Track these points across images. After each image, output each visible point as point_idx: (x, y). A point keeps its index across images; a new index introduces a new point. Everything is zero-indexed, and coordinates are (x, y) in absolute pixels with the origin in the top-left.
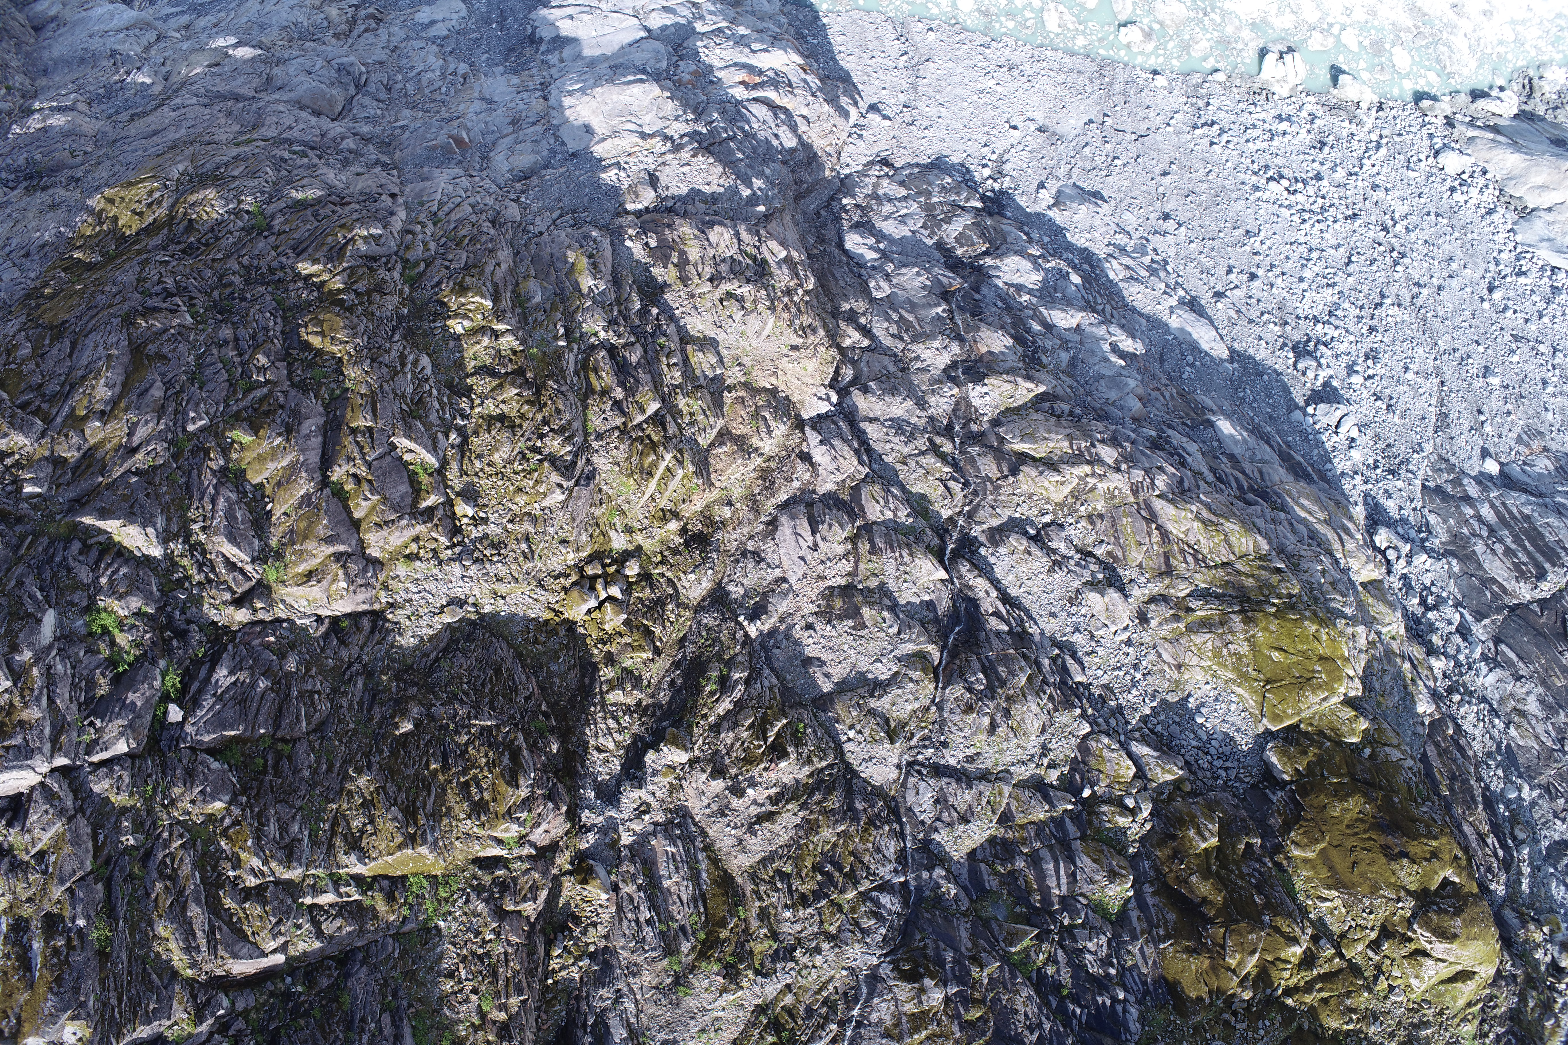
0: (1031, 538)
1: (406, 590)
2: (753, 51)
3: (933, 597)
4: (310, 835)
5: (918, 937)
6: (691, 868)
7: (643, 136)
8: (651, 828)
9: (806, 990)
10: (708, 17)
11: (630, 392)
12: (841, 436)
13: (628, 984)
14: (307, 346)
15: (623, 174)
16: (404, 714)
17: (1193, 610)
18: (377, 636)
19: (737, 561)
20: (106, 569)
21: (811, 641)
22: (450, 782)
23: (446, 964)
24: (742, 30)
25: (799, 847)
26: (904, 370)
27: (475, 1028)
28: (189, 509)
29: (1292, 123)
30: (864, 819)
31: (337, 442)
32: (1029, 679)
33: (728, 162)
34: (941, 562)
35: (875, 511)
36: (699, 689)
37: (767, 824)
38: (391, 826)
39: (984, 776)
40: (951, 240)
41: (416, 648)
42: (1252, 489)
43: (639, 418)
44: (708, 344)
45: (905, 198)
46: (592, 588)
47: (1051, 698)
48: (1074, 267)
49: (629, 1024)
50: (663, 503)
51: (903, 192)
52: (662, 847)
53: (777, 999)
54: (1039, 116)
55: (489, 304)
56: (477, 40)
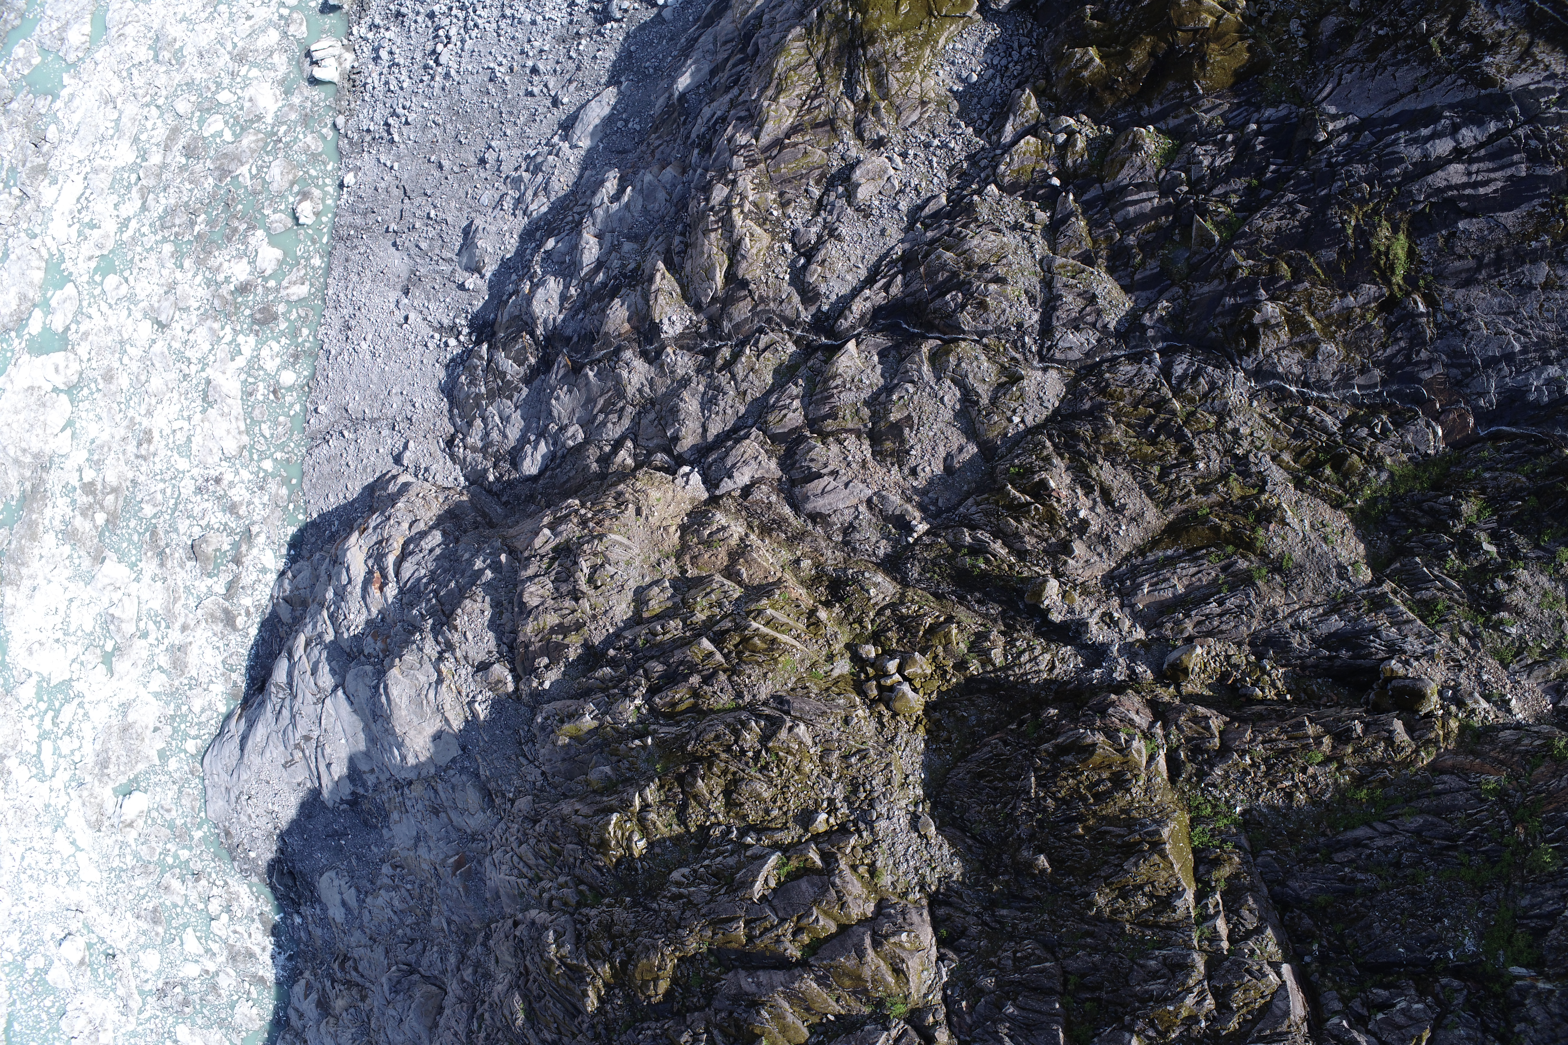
0: (809, 262)
1: (906, 874)
2: (350, 582)
3: (874, 352)
4: (1159, 949)
5: (1214, 334)
6: (1164, 566)
8: (1127, 610)
9: (1275, 441)
10: (319, 629)
11: (693, 668)
12: (723, 459)
13: (1285, 618)
14: (668, 994)
15: (479, 698)
16: (1031, 864)
17: (867, 94)
18: (954, 899)
19: (854, 549)
21: (928, 469)
22: (1095, 812)
23: (1279, 801)
24: (330, 595)
25: (1134, 460)
26: (653, 402)
27: (1341, 766)
29: (380, 47)
30: (1100, 399)
31: (761, 955)
32: (948, 249)
33: (460, 595)
34: (840, 347)
35: (794, 417)
36: (984, 574)
37: (1113, 494)
38: (1143, 868)
39: (1047, 284)
40: (522, 370)
41: (963, 859)
42: (743, 50)
43: (719, 657)
44: (640, 597)
45: (484, 419)
46: (892, 689)
47: (965, 226)
48: (539, 247)
49: (1325, 614)
50: (801, 626)
51: (478, 422)
52: (1144, 597)
53: (1287, 469)
54: (393, 296)
55: (615, 817)
56: (358, 858)
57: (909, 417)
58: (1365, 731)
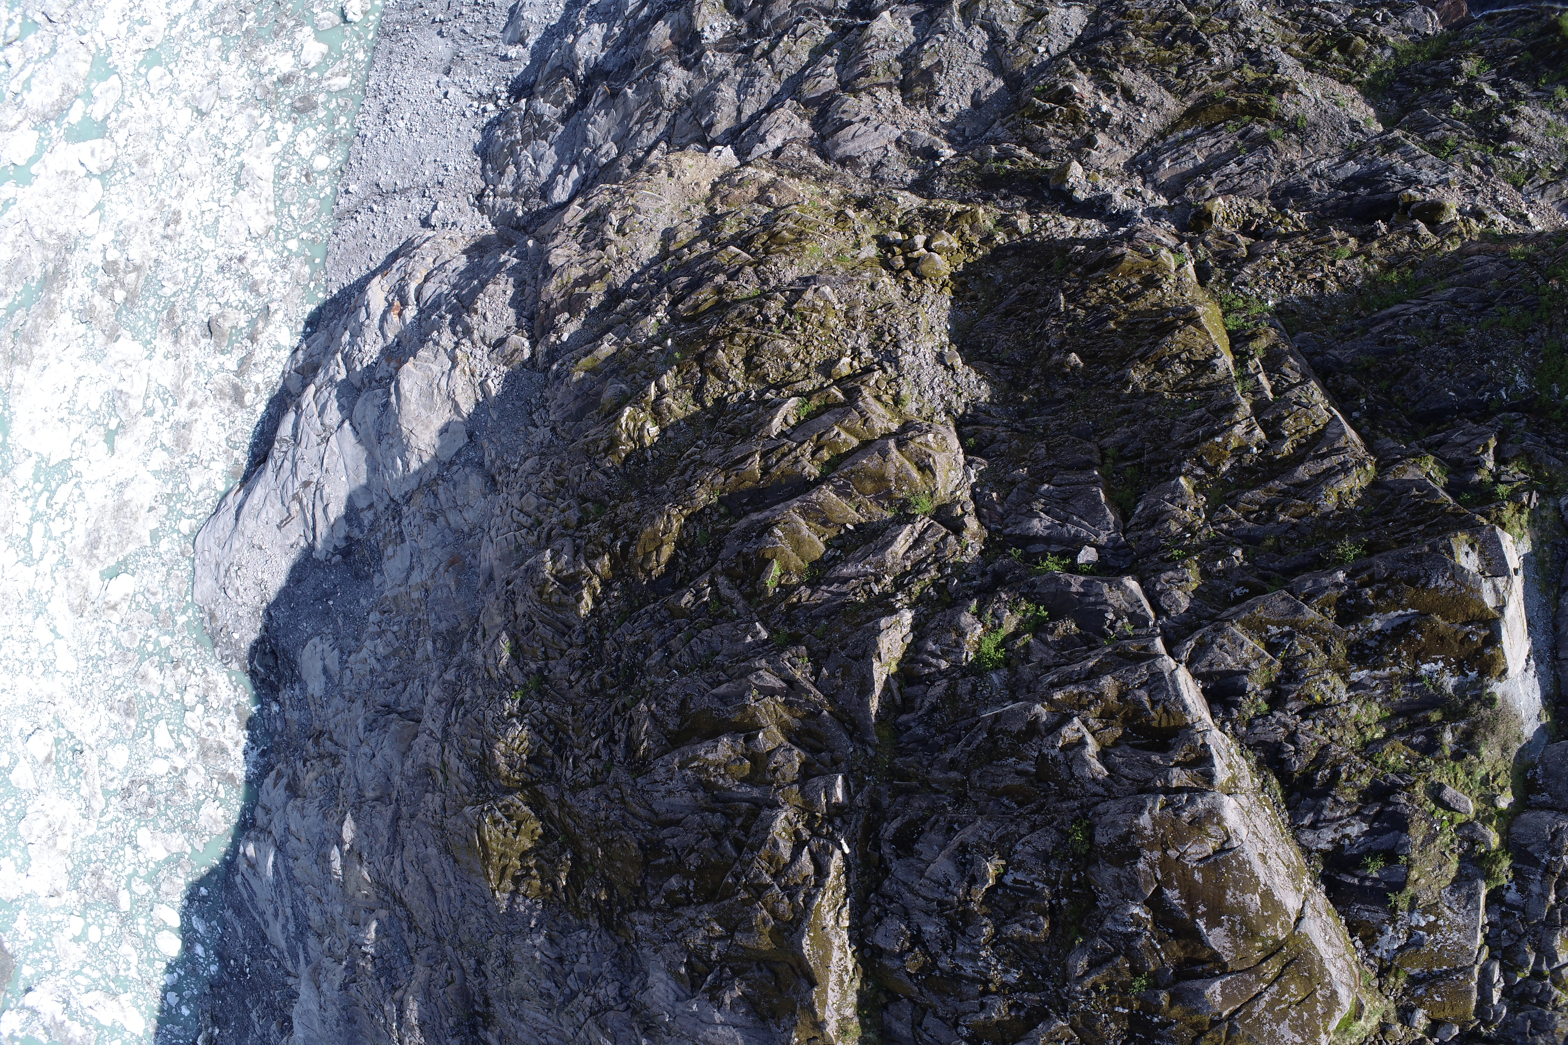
1: (930, 401)
2: (368, 318)
3: (907, 18)
4: (1200, 406)
6: (1184, 142)
7: (454, 367)
8: (1150, 185)
9: (1285, 35)
10: (331, 373)
11: (718, 269)
12: (755, 131)
13: (1303, 169)
14: (672, 561)
15: (493, 375)
16: (1062, 364)
18: (982, 417)
19: (882, 181)
20: (930, 665)
21: (956, 105)
22: (1126, 310)
23: (1310, 292)
24: (346, 337)
25: (1153, 65)
26: (689, 103)
27: (1369, 257)
28: (856, 603)
30: (1121, 20)
31: (777, 485)
33: (483, 285)
35: (828, 83)
36: (1009, 173)
37: (1134, 91)
38: (1178, 336)
40: (559, 110)
41: (991, 382)
43: (744, 254)
44: (668, 235)
45: (517, 165)
46: (918, 258)
49: (1341, 162)
50: (830, 224)
51: (511, 169)
52: (1167, 170)
53: (1297, 56)
54: (433, 78)
55: (628, 410)
56: (345, 616)
57: (940, 62)
58: (1390, 229)
